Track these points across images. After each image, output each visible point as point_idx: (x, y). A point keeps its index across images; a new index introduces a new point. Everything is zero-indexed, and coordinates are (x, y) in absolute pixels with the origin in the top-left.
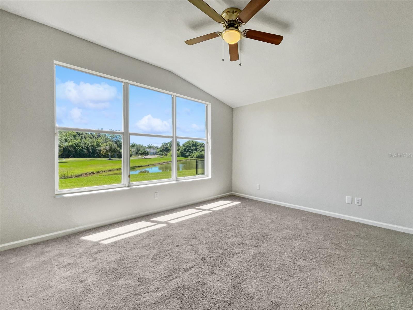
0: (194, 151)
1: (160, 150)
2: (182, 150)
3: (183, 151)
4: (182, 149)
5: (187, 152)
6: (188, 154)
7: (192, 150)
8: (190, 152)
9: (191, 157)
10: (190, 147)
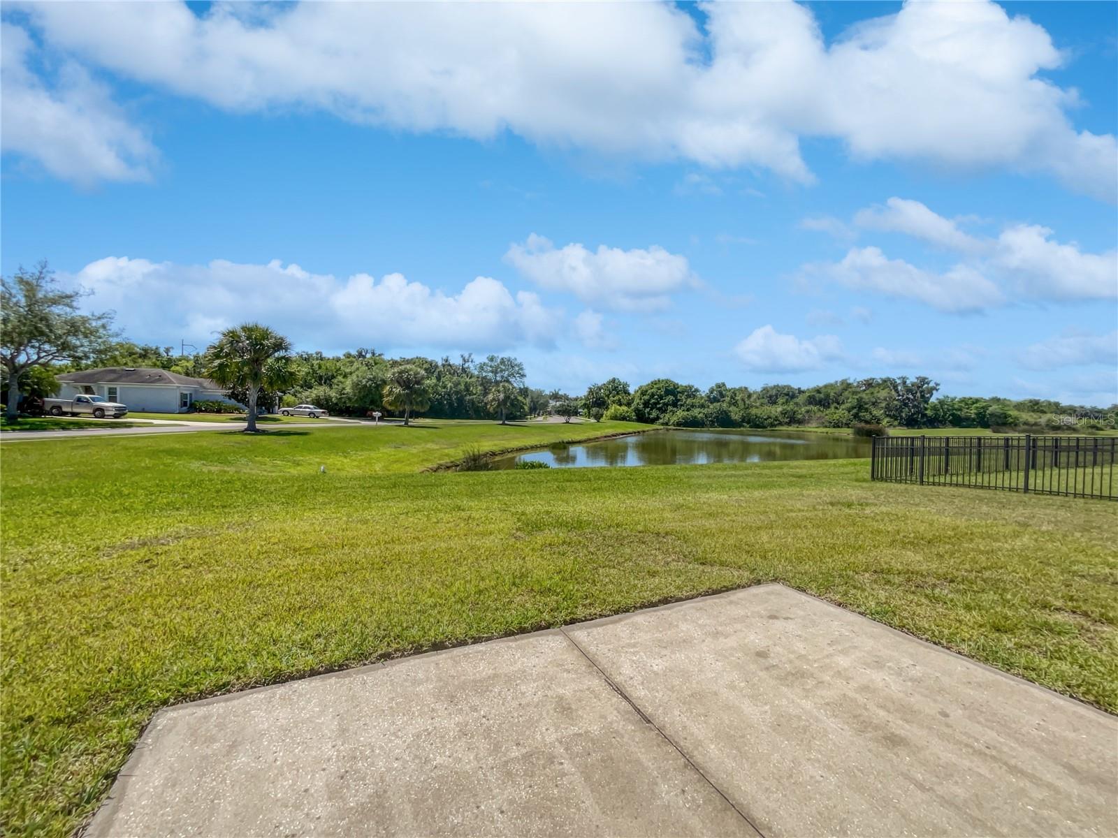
0: (670, 408)
1: (585, 404)
2: (638, 404)
3: (642, 406)
4: (638, 401)
5: (652, 409)
6: (654, 414)
7: (666, 405)
8: (659, 409)
9: (663, 424)
10: (661, 397)
